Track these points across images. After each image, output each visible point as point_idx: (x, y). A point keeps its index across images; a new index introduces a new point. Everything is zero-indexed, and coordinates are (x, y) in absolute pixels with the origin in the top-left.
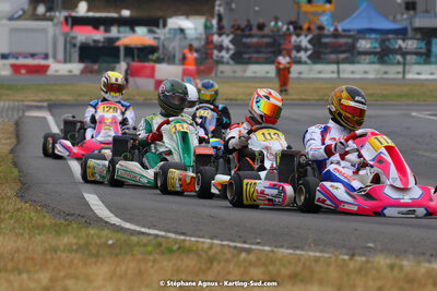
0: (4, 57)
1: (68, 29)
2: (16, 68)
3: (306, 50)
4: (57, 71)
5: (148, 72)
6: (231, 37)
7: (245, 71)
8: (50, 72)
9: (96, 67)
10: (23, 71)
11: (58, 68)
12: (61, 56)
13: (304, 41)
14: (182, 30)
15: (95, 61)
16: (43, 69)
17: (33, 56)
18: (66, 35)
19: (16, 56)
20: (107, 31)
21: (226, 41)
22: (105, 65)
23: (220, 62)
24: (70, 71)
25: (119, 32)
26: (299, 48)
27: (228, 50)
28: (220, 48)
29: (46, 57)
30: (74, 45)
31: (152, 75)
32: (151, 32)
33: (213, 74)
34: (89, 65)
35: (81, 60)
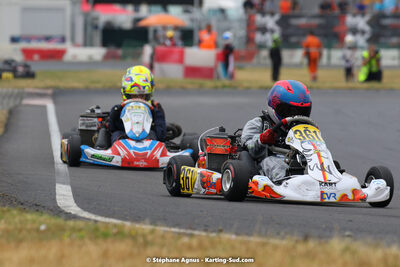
0: (14, 40)
1: (88, 7)
2: (28, 53)
3: (363, 32)
4: (75, 56)
5: (176, 56)
6: (277, 17)
7: (292, 56)
8: (68, 57)
9: (120, 52)
10: (36, 57)
11: (76, 53)
12: (80, 38)
13: (361, 22)
14: (222, 11)
15: (119, 45)
16: (58, 55)
17: (48, 39)
18: (86, 15)
19: (28, 39)
20: (137, 10)
21: (270, 22)
22: (130, 50)
23: (262, 46)
24: (90, 57)
25: (150, 11)
26: (355, 31)
27: (272, 31)
28: (264, 30)
29: (63, 40)
30: (96, 27)
31: (181, 60)
32: (186, 11)
33: (255, 61)
34: (113, 49)
35: (105, 44)
